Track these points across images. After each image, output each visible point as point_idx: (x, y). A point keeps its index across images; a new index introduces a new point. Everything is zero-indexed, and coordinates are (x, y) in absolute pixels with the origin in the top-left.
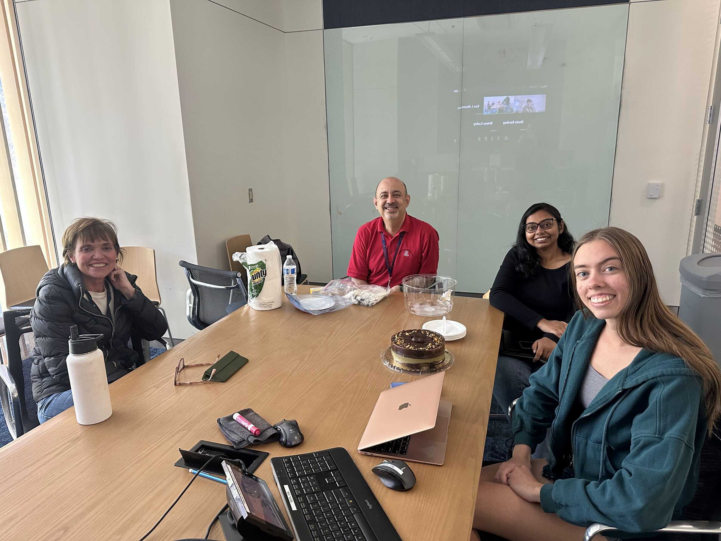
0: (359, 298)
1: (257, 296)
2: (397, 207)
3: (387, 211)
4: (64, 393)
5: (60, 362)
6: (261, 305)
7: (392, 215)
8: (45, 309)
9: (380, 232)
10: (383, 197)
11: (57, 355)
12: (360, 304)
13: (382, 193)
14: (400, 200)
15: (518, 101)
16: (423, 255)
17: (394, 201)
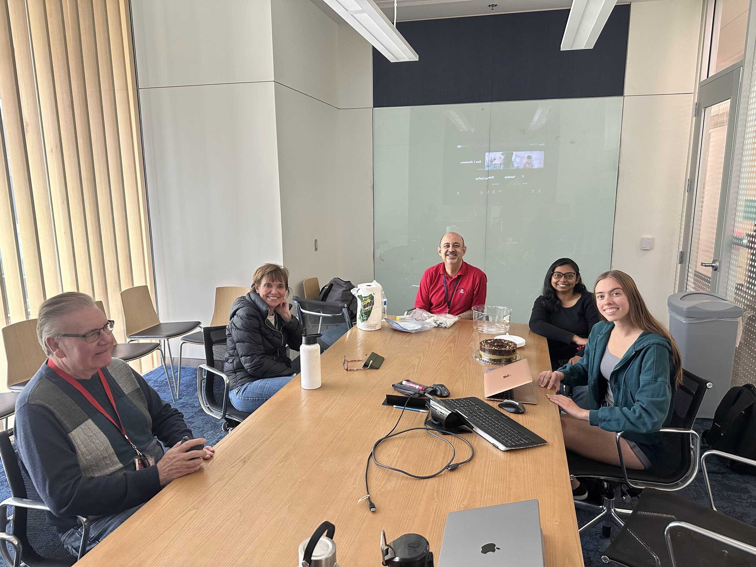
0: (438, 322)
1: (367, 320)
2: (456, 255)
3: (448, 257)
4: (255, 382)
5: (254, 360)
6: (368, 326)
7: (452, 261)
8: (246, 323)
9: (443, 274)
10: (446, 247)
11: (252, 355)
12: (439, 327)
13: (445, 244)
14: (459, 250)
15: (518, 156)
16: (475, 292)
17: (454, 250)
